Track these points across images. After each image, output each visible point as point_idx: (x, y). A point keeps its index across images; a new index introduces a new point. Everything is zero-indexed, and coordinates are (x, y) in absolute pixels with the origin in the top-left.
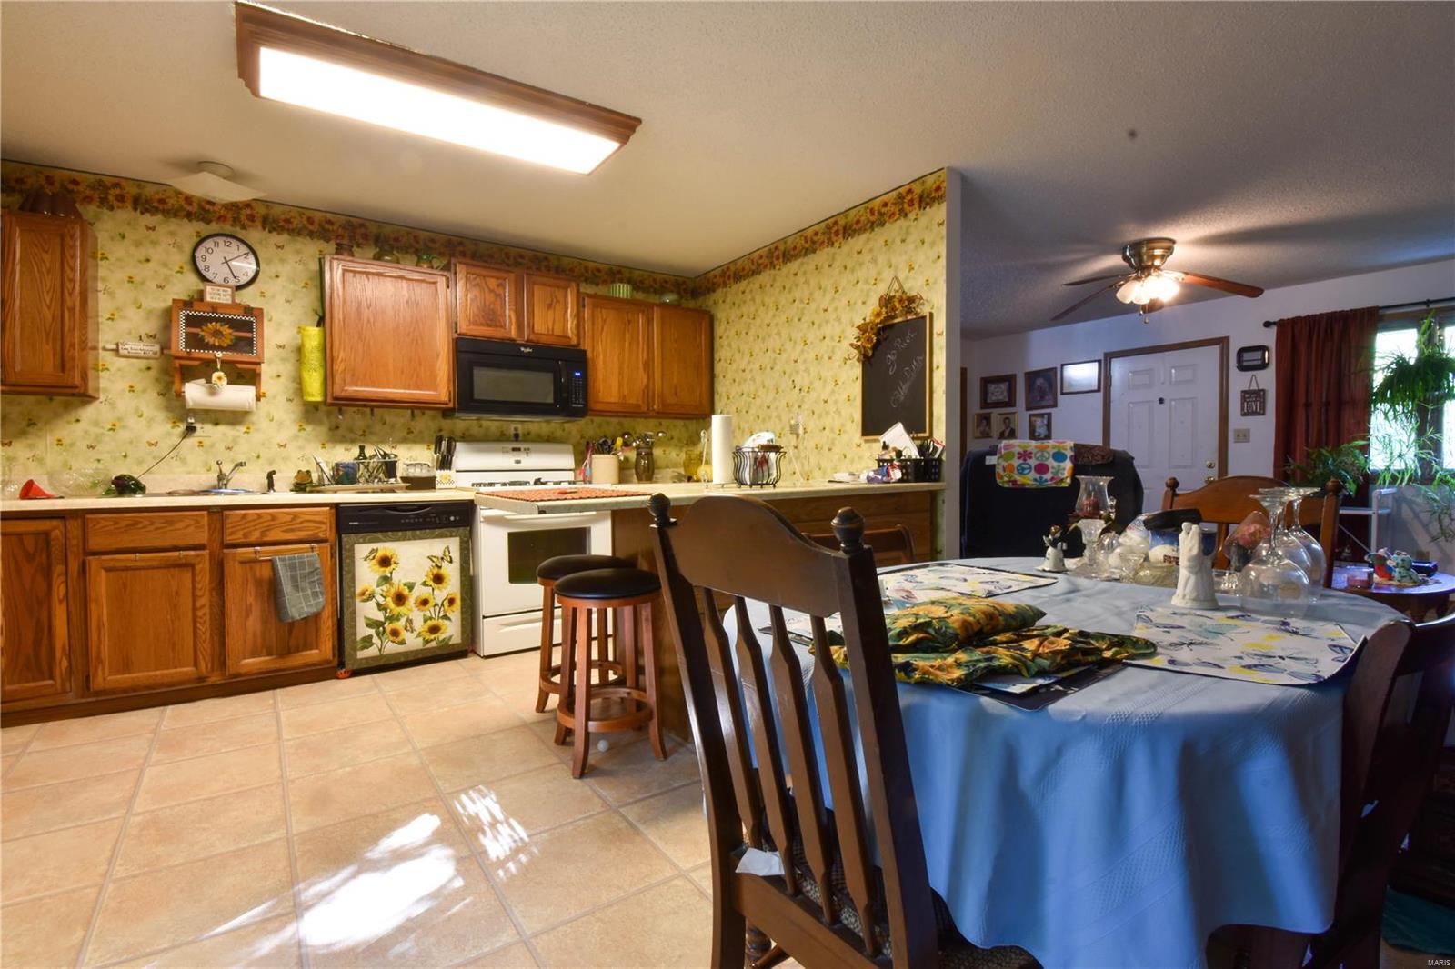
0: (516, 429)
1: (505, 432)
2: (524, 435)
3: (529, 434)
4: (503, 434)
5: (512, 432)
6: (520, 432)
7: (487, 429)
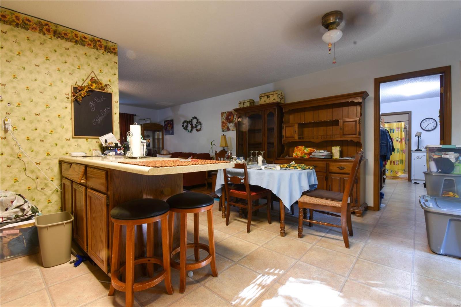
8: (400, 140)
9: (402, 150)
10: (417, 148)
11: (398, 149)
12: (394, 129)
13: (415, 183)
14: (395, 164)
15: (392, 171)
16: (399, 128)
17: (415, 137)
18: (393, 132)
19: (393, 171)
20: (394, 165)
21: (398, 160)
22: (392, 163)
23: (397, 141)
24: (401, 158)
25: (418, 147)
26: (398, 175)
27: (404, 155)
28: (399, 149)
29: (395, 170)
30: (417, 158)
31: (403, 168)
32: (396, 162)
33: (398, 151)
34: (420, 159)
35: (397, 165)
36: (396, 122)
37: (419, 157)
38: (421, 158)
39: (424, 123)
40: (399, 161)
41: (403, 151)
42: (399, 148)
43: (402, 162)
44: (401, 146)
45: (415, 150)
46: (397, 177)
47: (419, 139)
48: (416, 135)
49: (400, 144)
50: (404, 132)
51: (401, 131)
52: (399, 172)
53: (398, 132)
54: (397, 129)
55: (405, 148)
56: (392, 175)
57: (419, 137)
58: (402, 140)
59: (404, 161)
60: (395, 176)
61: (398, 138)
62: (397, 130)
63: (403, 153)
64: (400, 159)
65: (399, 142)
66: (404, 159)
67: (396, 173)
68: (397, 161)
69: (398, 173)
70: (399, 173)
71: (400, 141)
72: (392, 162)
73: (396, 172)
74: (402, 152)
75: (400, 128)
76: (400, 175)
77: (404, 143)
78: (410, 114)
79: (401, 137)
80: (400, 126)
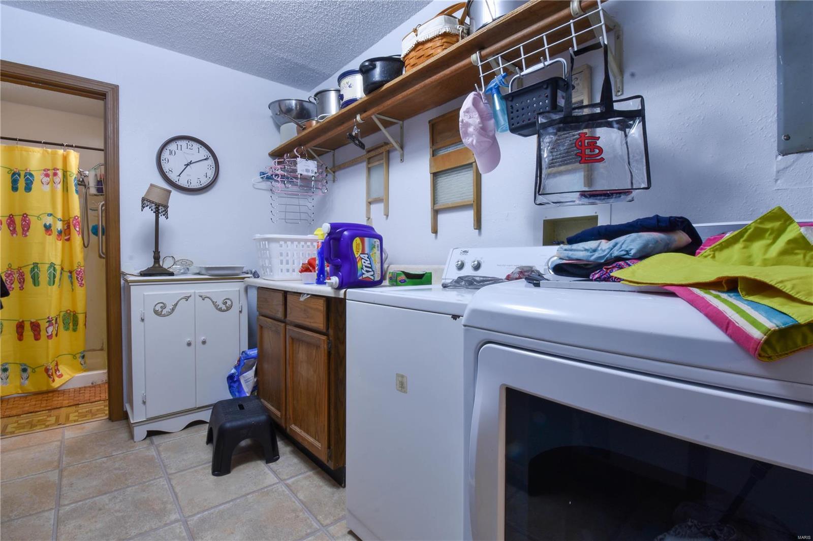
8: (59, 226)
9: (71, 272)
10: (149, 263)
11: (52, 265)
12: (31, 175)
13: (151, 434)
14: (43, 333)
15: (29, 370)
16: (55, 174)
17: (143, 207)
18: (28, 188)
19: (34, 370)
20: (37, 337)
21: (53, 315)
22: (28, 333)
23: (48, 228)
24: (67, 305)
25: (157, 258)
26: (57, 383)
27: (80, 292)
28: (58, 268)
29: (43, 361)
30: (156, 312)
31: (80, 347)
32: (44, 325)
33: (54, 276)
34: (170, 313)
35: (50, 337)
36: (40, 142)
37: (164, 307)
38: (173, 310)
39: (171, 153)
40: (60, 321)
41: (74, 275)
42: (57, 262)
43: (71, 319)
44: (68, 253)
45: (143, 274)
46: (54, 391)
47: (162, 219)
48: (143, 199)
49: (60, 243)
50: (77, 192)
51: (66, 189)
52: (60, 367)
53: (53, 191)
54: (47, 175)
55: (82, 264)
56: (30, 386)
57: (157, 213)
58: (69, 227)
59: (81, 318)
60: (45, 389)
61: (51, 215)
62: (46, 179)
63: (76, 282)
64: (64, 309)
65: (55, 233)
66: (80, 308)
67: (49, 376)
68: (50, 321)
69: (57, 370)
70: (63, 369)
71: (60, 233)
72: (27, 326)
73: (47, 370)
74: (71, 277)
75: (60, 173)
76: (66, 377)
77: (77, 239)
78: (109, 97)
79: (63, 216)
80: (60, 165)
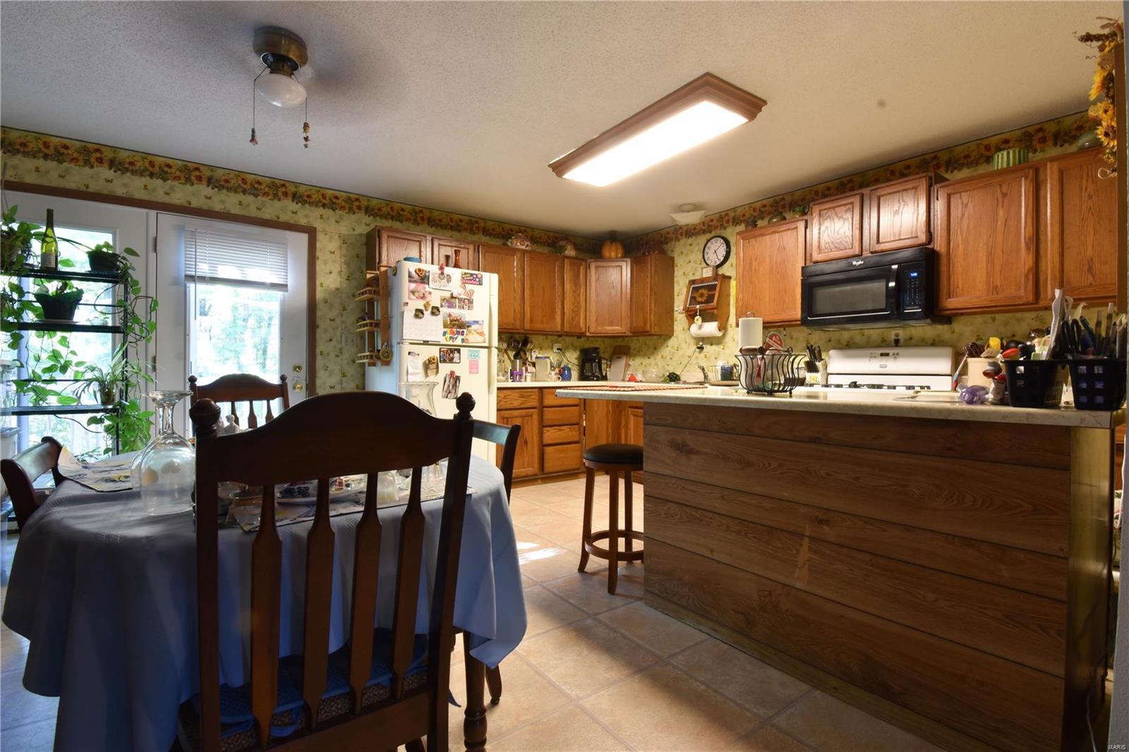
0: (897, 335)
1: (886, 338)
2: (906, 340)
3: (911, 338)
4: (884, 341)
5: (893, 337)
6: (901, 337)
7: (869, 337)
